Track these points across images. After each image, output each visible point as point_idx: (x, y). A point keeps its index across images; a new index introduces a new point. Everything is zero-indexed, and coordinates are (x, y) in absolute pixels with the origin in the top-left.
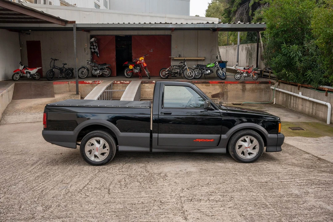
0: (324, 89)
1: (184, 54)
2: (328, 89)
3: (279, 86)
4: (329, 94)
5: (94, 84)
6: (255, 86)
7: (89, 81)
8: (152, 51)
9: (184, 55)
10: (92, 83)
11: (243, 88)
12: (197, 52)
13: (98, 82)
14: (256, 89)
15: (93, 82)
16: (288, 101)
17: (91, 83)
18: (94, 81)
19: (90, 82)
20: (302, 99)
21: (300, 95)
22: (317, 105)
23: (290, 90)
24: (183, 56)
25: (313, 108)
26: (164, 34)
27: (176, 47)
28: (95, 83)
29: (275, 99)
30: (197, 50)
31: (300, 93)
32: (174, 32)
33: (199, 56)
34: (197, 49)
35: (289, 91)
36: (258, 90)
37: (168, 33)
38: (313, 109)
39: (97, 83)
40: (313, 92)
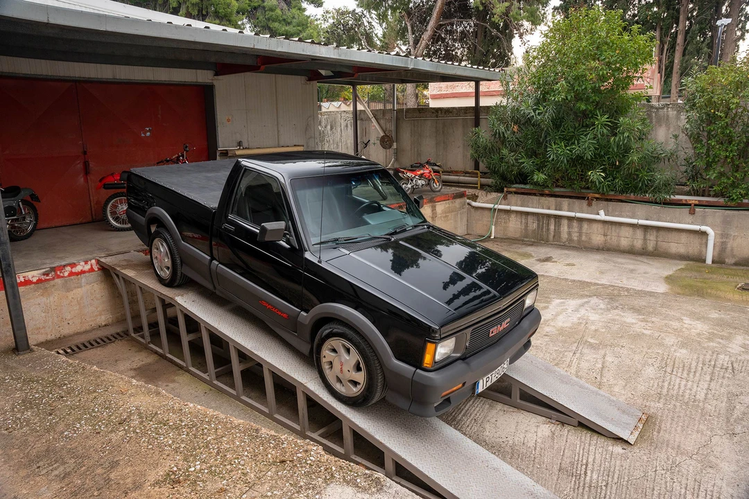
0: (684, 202)
1: (249, 139)
2: (699, 201)
3: (503, 202)
4: (697, 210)
5: (52, 283)
6: (447, 206)
7: (24, 274)
8: (148, 134)
9: (248, 141)
10: (43, 278)
11: (433, 214)
12: (278, 131)
13: (68, 269)
14: (449, 212)
15: (44, 274)
16: (548, 230)
17: (39, 281)
18: (53, 269)
19: (33, 275)
20: (605, 222)
21: (602, 216)
22: (662, 233)
23: (554, 207)
24: (245, 145)
25: (645, 237)
26: (195, 80)
27: (229, 120)
28: (59, 277)
29: (493, 227)
30: (278, 130)
31: (602, 212)
32: (220, 77)
33: (282, 143)
34: (278, 125)
35: (549, 209)
36: (453, 213)
37: (203, 76)
38: (645, 239)
39: (66, 274)
40: (641, 209)
